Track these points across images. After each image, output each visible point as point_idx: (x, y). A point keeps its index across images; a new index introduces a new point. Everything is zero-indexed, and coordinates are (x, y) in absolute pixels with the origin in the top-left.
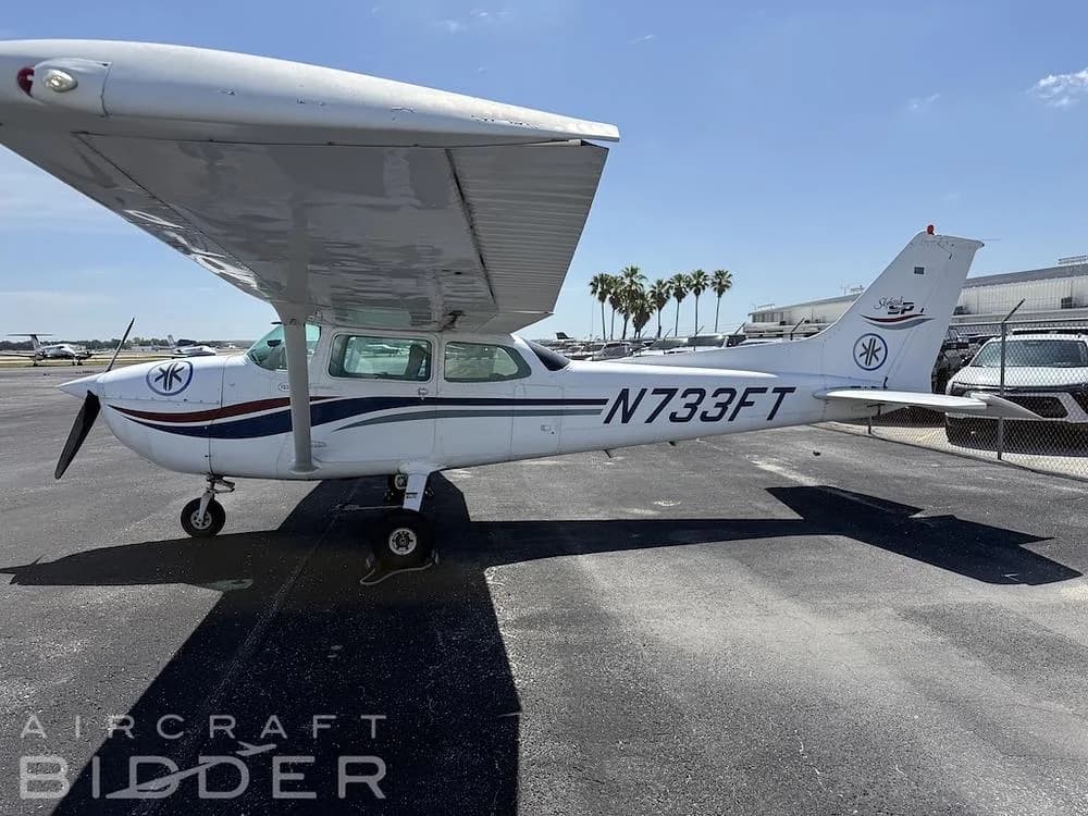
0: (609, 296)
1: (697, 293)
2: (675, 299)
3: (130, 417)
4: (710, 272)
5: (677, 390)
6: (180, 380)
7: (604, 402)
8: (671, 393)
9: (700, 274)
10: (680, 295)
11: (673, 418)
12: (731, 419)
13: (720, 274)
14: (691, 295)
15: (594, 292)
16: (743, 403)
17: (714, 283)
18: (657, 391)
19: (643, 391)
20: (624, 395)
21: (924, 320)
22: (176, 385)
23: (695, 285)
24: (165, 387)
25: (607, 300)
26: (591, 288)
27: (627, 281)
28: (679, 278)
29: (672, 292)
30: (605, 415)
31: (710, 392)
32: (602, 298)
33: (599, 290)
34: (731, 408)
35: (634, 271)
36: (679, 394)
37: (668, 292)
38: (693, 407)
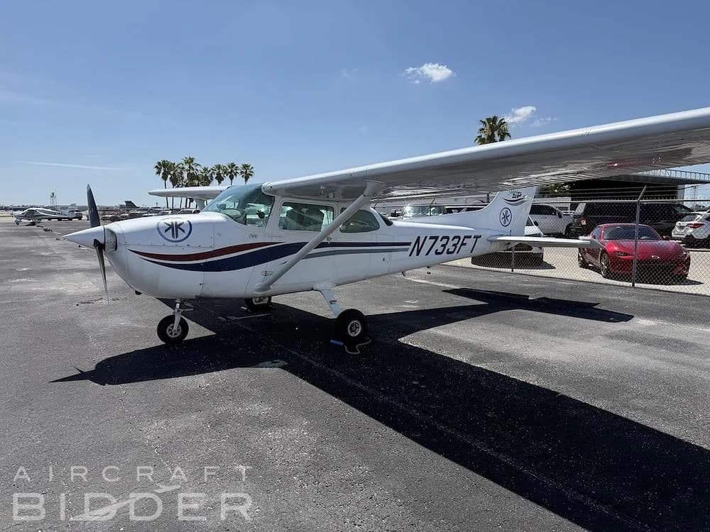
0: (169, 176)
1: (231, 178)
2: (217, 181)
3: (146, 258)
4: (239, 165)
5: (438, 237)
6: (184, 231)
7: (409, 244)
8: (436, 238)
9: (233, 165)
10: (220, 179)
11: (437, 253)
12: (458, 253)
13: (245, 167)
14: (227, 179)
15: (158, 173)
16: (463, 244)
17: (242, 172)
18: (431, 238)
19: (426, 237)
20: (418, 240)
21: (524, 201)
22: (181, 235)
23: (230, 173)
24: (173, 237)
25: (168, 179)
26: (156, 170)
27: (187, 167)
28: (219, 167)
29: (214, 176)
30: (409, 252)
31: (451, 238)
32: (165, 178)
33: (162, 171)
34: (459, 246)
35: (192, 160)
36: (440, 239)
37: (211, 176)
38: (444, 246)
